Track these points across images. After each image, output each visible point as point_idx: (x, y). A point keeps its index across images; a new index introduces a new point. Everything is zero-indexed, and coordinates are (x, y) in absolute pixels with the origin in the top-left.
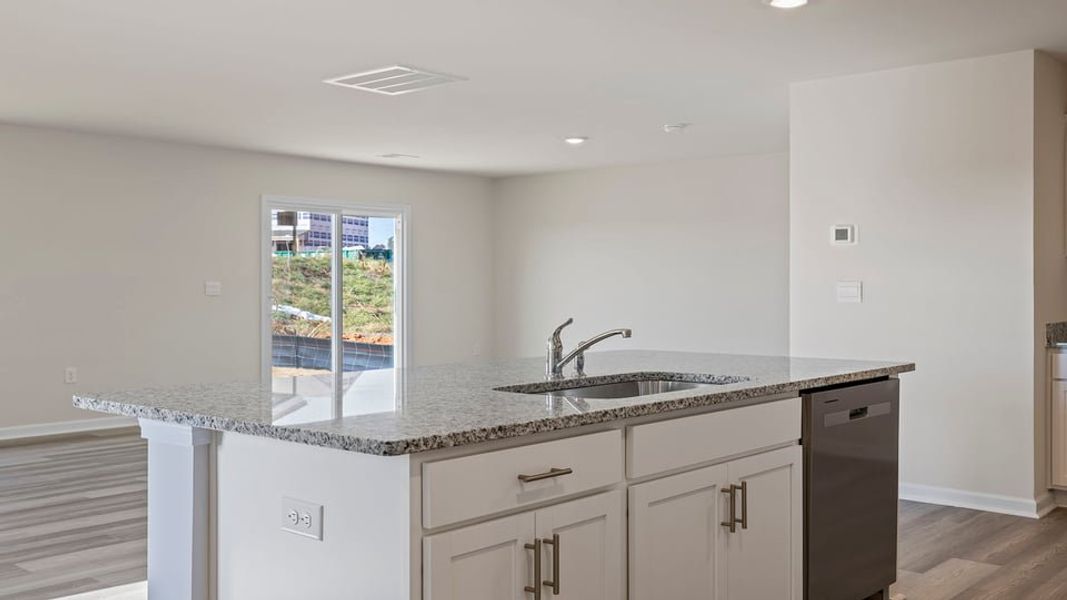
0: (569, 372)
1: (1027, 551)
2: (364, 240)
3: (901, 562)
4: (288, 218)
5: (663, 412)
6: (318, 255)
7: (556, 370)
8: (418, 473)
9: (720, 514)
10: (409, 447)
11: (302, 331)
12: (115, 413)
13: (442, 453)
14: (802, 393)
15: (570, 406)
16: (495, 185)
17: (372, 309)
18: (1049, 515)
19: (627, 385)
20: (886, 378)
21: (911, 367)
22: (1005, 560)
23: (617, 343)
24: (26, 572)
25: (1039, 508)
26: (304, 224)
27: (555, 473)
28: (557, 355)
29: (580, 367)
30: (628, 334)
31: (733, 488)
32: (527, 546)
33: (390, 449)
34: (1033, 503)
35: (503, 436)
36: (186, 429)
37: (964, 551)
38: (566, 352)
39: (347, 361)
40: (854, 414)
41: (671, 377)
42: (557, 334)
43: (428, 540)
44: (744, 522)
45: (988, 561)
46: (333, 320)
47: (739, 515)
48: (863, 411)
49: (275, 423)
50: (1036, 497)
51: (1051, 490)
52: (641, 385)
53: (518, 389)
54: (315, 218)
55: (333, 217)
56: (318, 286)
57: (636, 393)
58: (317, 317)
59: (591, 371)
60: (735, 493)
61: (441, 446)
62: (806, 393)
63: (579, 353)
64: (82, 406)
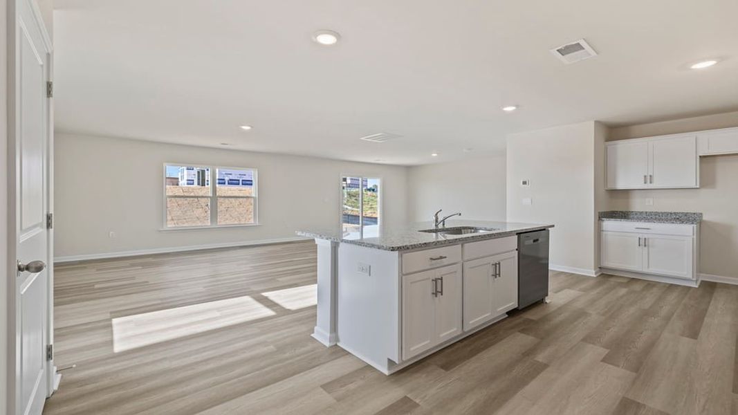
0: (440, 226)
1: (593, 288)
2: (366, 186)
3: (549, 289)
4: (345, 180)
5: (474, 239)
6: (354, 190)
7: (436, 226)
8: (401, 256)
9: (491, 271)
10: (399, 249)
11: (350, 213)
12: (308, 236)
13: (408, 251)
14: (517, 234)
15: (441, 237)
16: (408, 168)
17: (369, 206)
18: (600, 275)
19: (458, 231)
20: (544, 230)
21: (553, 226)
22: (585, 290)
23: (457, 217)
24: (278, 281)
25: (596, 273)
26: (349, 181)
27: (441, 258)
28: (437, 221)
29: (444, 224)
30: (460, 214)
31: (496, 264)
32: (433, 280)
33: (393, 249)
34: (594, 272)
35: (426, 246)
36: (329, 242)
37: (570, 287)
38: (440, 219)
39: (364, 222)
40: (534, 241)
41: (473, 228)
42: (436, 214)
43: (404, 277)
44: (499, 275)
45: (579, 291)
46: (360, 210)
47: (498, 273)
48: (537, 240)
49: (344, 238)
50: (595, 269)
51: (600, 268)
52: (463, 231)
53: (425, 231)
54: (351, 179)
55: (360, 179)
56: (353, 199)
57: (461, 234)
58: (354, 209)
59: (447, 226)
60: (497, 266)
61: (408, 248)
62: (519, 234)
63: (443, 221)
64: (299, 234)
